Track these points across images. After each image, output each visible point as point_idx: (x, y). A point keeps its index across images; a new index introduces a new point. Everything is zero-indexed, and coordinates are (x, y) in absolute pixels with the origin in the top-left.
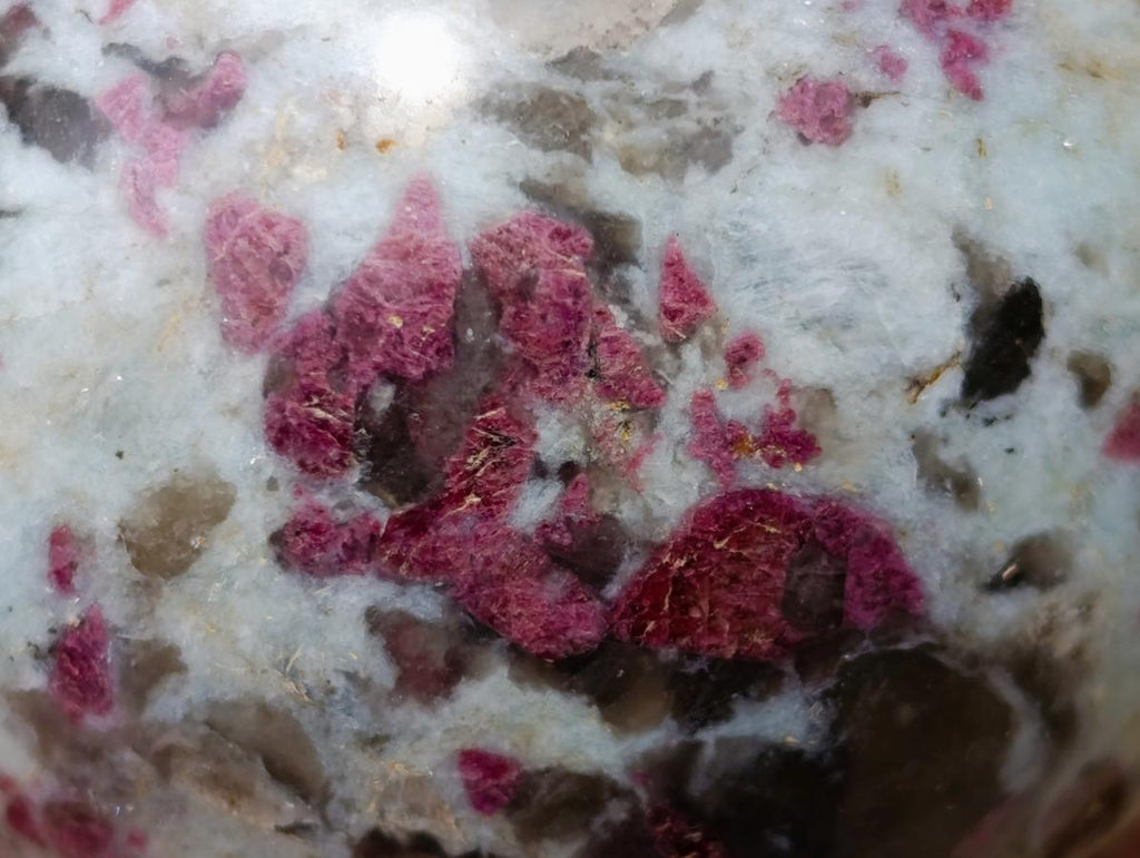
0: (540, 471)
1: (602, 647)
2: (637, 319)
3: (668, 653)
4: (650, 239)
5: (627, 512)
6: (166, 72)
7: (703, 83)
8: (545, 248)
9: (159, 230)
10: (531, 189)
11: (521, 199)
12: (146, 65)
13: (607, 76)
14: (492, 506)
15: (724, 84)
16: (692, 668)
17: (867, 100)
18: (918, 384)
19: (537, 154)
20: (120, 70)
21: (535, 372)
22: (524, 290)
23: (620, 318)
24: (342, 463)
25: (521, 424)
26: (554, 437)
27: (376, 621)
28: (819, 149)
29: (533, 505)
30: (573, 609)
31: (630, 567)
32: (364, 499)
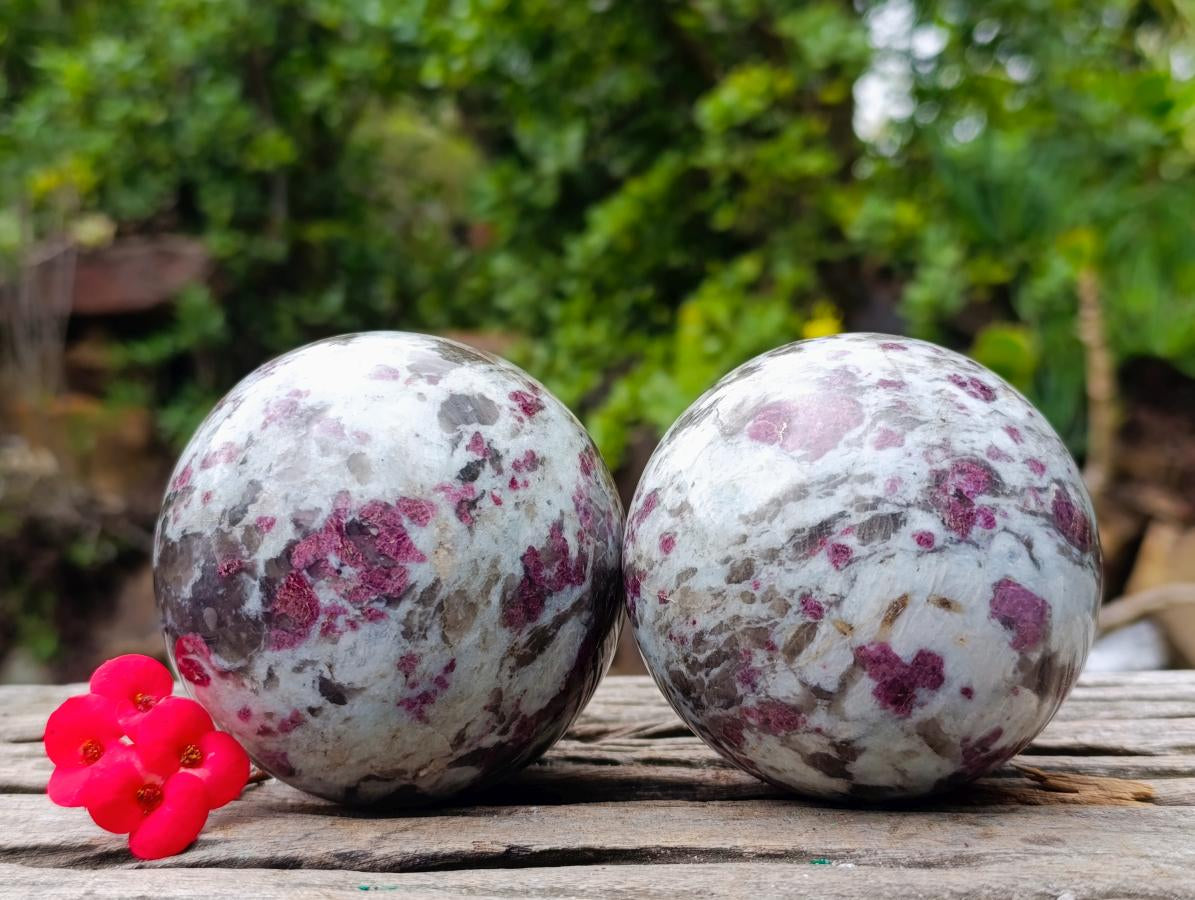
0: (342, 565)
1: (291, 565)
2: (371, 602)
3: (283, 581)
4: (391, 612)
5: (322, 583)
6: (473, 504)
7: (425, 637)
8: (397, 584)
9: (435, 490)
10: (413, 586)
11: (411, 583)
12: (477, 500)
13: (435, 613)
14: (337, 549)
15: (423, 642)
16: (277, 586)
17: (407, 676)
18: (330, 667)
19: (421, 590)
20: (478, 493)
21: (367, 572)
22: (388, 576)
23: (373, 598)
24: (361, 516)
25: (355, 564)
26: (349, 571)
27: (318, 510)
28: (398, 661)
29: (334, 560)
30: (303, 560)
31: (309, 579)
32: (350, 518)
